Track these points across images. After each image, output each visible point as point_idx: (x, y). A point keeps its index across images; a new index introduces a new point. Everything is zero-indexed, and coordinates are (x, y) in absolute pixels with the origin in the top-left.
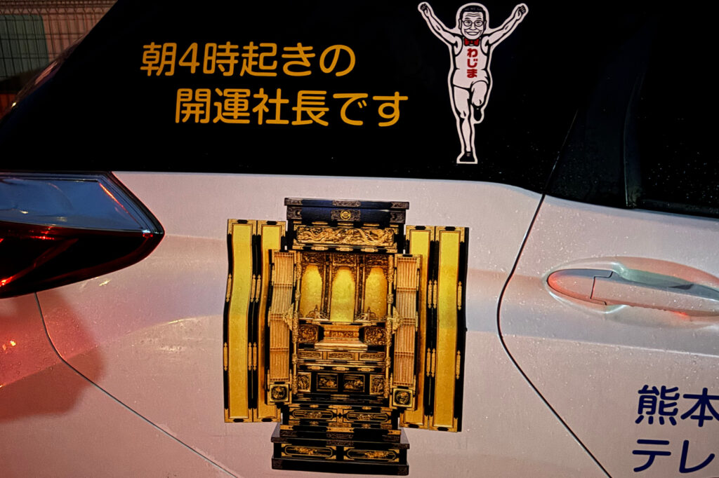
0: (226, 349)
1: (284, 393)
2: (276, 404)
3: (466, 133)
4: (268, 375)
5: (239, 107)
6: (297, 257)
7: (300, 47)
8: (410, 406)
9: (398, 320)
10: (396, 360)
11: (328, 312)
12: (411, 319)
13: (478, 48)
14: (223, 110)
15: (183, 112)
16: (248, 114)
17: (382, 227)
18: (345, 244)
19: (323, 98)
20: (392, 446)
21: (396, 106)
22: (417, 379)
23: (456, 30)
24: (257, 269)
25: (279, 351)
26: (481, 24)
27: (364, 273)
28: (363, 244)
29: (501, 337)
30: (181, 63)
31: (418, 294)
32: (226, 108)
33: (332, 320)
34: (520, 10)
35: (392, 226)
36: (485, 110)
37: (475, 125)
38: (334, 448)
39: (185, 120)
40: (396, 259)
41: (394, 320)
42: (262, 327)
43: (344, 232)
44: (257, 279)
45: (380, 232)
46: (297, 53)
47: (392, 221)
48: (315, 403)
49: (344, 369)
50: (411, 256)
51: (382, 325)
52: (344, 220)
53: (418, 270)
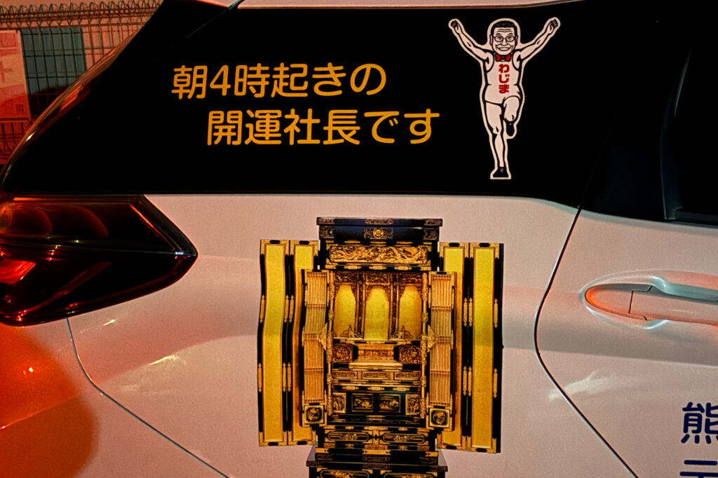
0: (260, 369)
1: (319, 415)
2: (311, 425)
3: (499, 149)
4: (303, 396)
5: (271, 128)
6: (330, 276)
7: (330, 68)
8: (447, 426)
9: (433, 338)
10: (432, 378)
11: (362, 331)
12: (446, 337)
13: (510, 64)
14: (255, 132)
15: (215, 134)
16: (279, 135)
17: (415, 245)
18: (378, 263)
19: (354, 117)
20: (429, 469)
21: (427, 124)
22: (454, 398)
23: (487, 46)
24: (290, 290)
25: (313, 371)
26: (512, 39)
27: (398, 291)
28: (396, 262)
29: (539, 354)
30: (213, 86)
31: (454, 312)
32: (258, 129)
33: (365, 339)
34: (552, 24)
35: (425, 243)
36: (517, 126)
37: (508, 140)
38: (371, 471)
39: (217, 142)
40: (430, 277)
41: (430, 338)
42: (296, 346)
43: (377, 250)
44: (290, 299)
45: (414, 250)
46: (328, 72)
47: (425, 238)
48: (350, 424)
49: (379, 389)
50: (445, 273)
51: (417, 344)
52: (377, 238)
53: (453, 287)
